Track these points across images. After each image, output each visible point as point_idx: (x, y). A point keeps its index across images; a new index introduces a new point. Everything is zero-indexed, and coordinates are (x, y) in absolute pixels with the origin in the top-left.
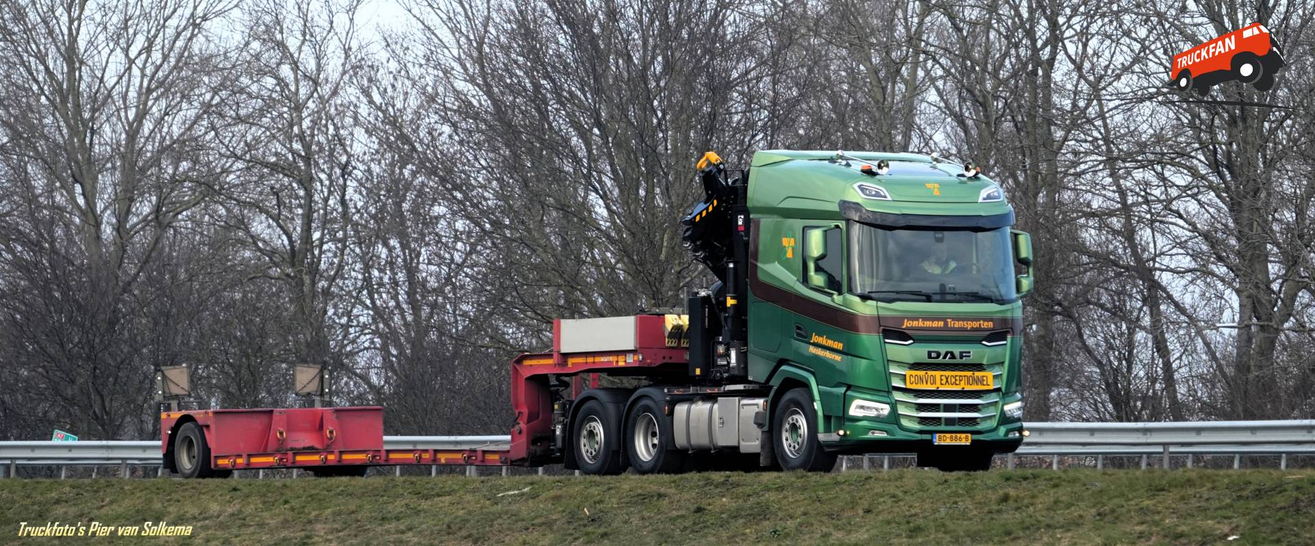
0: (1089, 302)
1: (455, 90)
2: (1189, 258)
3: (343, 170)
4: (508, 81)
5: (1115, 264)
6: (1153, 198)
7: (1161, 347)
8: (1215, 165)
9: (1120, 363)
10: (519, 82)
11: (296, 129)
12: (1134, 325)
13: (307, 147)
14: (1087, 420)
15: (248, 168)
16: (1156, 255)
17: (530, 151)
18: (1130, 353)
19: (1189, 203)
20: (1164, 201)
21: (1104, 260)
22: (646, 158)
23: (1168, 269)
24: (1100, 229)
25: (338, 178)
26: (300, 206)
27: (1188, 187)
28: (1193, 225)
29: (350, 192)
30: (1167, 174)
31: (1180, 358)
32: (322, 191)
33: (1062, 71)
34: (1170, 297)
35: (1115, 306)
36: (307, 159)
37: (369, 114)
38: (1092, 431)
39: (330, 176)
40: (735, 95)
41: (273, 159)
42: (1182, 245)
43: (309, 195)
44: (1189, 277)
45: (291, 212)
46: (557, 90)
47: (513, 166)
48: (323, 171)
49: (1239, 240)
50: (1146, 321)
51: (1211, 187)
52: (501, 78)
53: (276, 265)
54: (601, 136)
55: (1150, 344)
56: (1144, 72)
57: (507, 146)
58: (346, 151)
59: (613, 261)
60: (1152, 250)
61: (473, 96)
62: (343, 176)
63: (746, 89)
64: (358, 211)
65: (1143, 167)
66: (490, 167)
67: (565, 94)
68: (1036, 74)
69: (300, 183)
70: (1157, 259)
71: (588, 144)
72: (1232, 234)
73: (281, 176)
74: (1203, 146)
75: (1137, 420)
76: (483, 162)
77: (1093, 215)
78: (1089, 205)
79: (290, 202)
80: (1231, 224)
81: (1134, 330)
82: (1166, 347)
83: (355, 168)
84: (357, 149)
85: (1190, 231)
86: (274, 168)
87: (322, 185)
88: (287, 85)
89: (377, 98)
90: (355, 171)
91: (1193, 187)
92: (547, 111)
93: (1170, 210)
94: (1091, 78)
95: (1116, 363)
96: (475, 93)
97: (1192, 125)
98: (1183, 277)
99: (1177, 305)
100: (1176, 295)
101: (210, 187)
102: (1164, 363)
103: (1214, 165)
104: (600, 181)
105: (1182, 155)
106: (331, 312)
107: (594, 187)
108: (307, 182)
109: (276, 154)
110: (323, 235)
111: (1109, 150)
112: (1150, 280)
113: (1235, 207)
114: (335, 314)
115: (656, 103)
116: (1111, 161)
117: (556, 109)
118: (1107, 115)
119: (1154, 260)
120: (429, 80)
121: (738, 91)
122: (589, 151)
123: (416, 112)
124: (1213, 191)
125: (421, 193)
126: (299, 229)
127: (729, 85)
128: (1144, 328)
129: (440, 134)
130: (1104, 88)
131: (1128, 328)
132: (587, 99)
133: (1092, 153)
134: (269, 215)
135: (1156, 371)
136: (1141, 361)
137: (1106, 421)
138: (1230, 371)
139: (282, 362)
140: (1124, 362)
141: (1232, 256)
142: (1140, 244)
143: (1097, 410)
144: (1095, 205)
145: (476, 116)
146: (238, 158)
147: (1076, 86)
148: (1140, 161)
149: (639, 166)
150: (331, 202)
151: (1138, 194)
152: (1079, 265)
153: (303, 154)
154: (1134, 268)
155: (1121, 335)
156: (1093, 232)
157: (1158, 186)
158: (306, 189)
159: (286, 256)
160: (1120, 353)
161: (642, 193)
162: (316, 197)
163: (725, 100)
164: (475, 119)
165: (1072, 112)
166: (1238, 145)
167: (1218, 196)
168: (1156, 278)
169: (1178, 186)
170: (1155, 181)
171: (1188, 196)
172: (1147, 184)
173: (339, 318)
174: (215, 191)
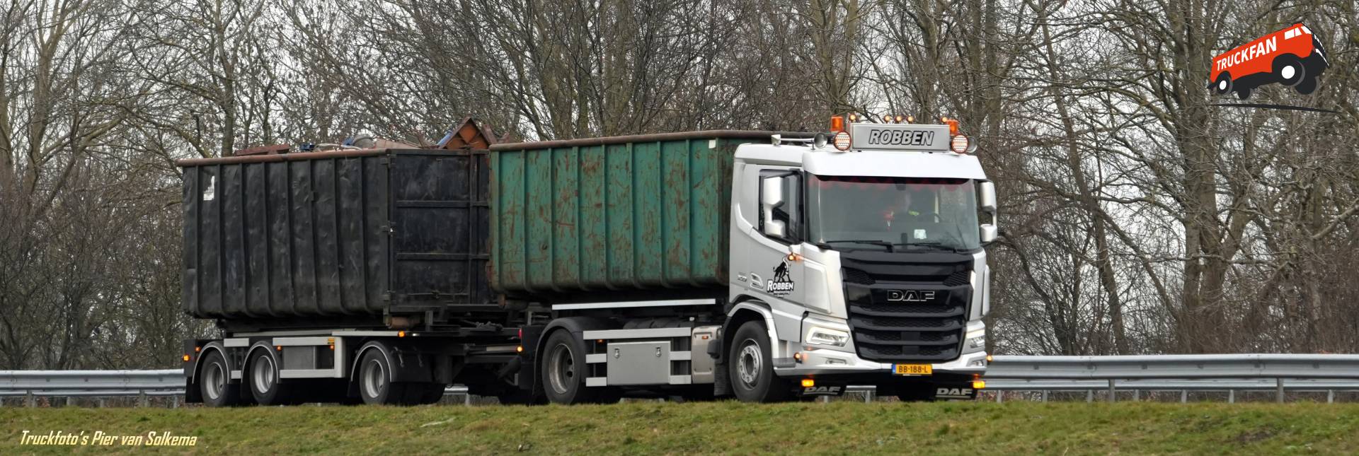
0: (1032, 232)
2: (1135, 188)
3: (266, 93)
5: (1060, 193)
6: (1099, 126)
7: (1107, 280)
8: (1161, 93)
9: (1066, 296)
12: (1081, 257)
14: (1033, 354)
15: (168, 91)
16: (1101, 185)
17: (459, 74)
18: (1077, 285)
19: (1136, 131)
20: (1110, 129)
21: (1049, 189)
23: (1114, 199)
24: (1044, 157)
26: (221, 130)
27: (1134, 115)
28: (1139, 153)
29: (272, 115)
30: (1114, 101)
31: (1127, 291)
32: (244, 114)
34: (1115, 227)
35: (1059, 237)
36: (228, 82)
38: (1036, 365)
39: (252, 100)
41: (193, 81)
42: (1129, 174)
43: (230, 120)
44: (1135, 207)
45: (211, 135)
47: (442, 88)
48: (246, 94)
49: (1186, 169)
50: (1093, 253)
51: (1157, 114)
55: (1097, 277)
58: (269, 74)
60: (1097, 179)
62: (266, 99)
64: (282, 135)
65: (1090, 94)
66: (419, 91)
69: (222, 105)
70: (1103, 189)
72: (1179, 163)
73: (202, 99)
74: (1149, 74)
75: (1082, 353)
77: (1037, 143)
78: (1033, 131)
79: (211, 126)
80: (1178, 154)
81: (1081, 262)
82: (1113, 280)
83: (278, 91)
85: (1135, 159)
86: (195, 90)
91: (1139, 116)
93: (1116, 138)
95: (1062, 296)
98: (1128, 207)
99: (1122, 235)
100: (1122, 225)
101: (127, 110)
102: (1110, 297)
104: (532, 106)
105: (1129, 82)
107: (525, 110)
108: (229, 105)
109: (197, 76)
111: (1054, 76)
112: (1095, 209)
113: (1181, 136)
116: (1056, 88)
119: (1099, 189)
124: (1161, 120)
125: (347, 117)
128: (1090, 261)
131: (1075, 261)
133: (1037, 79)
134: (188, 139)
135: (1103, 304)
136: (1088, 294)
137: (1051, 354)
138: (1178, 305)
140: (1071, 296)
141: (1178, 186)
142: (1086, 172)
143: (1042, 344)
144: (1040, 132)
146: (157, 80)
148: (1086, 88)
149: (572, 89)
151: (1084, 122)
152: (1023, 194)
153: (224, 76)
154: (1079, 198)
155: (1067, 268)
156: (1037, 160)
157: (1105, 114)
158: (226, 112)
160: (1066, 286)
161: (575, 115)
162: (238, 122)
167: (1165, 125)
168: (1102, 208)
169: (1123, 114)
170: (1101, 108)
171: (1135, 124)
172: (1094, 111)
174: (133, 114)
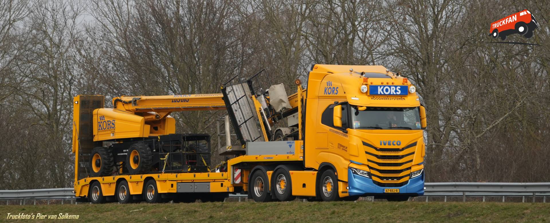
1: (115, 50)
4: (136, 46)
10: (141, 46)
11: (50, 65)
13: (55, 72)
22: (192, 77)
25: (67, 85)
33: (357, 43)
37: (80, 60)
40: (227, 52)
46: (156, 50)
52: (134, 45)
53: (42, 120)
54: (173, 68)
56: (389, 44)
57: (136, 72)
59: (178, 118)
61: (123, 52)
63: (231, 49)
67: (159, 51)
68: (347, 44)
71: (168, 71)
76: (126, 78)
84: (75, 73)
87: (61, 88)
88: (47, 48)
89: (83, 53)
90: (75, 82)
92: (152, 58)
94: (368, 46)
96: (123, 51)
97: (408, 65)
103: (417, 81)
106: (64, 138)
110: (61, 107)
114: (66, 139)
115: (196, 55)
117: (155, 57)
118: (375, 60)
120: (104, 46)
121: (228, 50)
122: (169, 74)
123: (99, 59)
126: (51, 106)
127: (225, 48)
129: (109, 67)
130: (374, 50)
132: (168, 53)
139: (45, 158)
145: (123, 60)
147: (363, 49)
150: (64, 94)
159: (46, 116)
163: (223, 54)
164: (123, 61)
165: (361, 60)
166: (427, 73)
173: (68, 141)
